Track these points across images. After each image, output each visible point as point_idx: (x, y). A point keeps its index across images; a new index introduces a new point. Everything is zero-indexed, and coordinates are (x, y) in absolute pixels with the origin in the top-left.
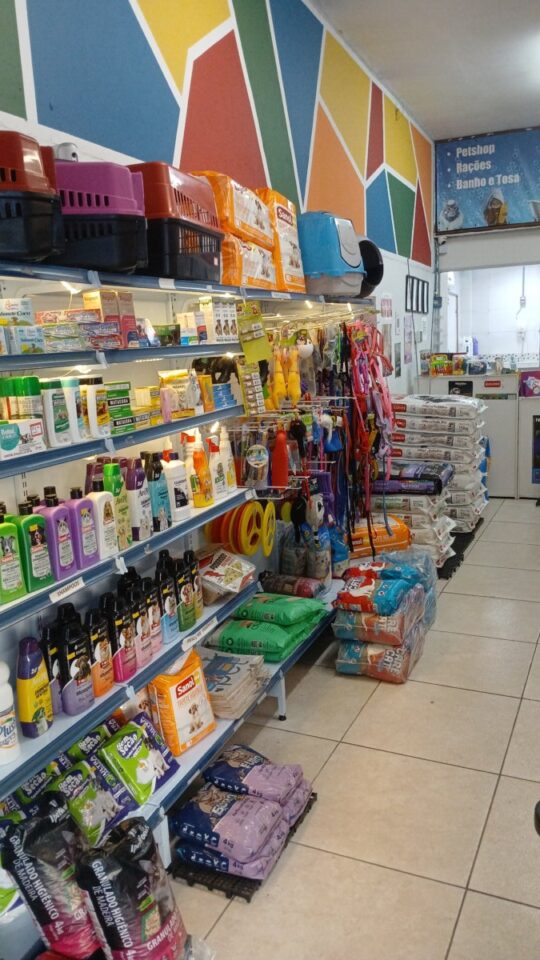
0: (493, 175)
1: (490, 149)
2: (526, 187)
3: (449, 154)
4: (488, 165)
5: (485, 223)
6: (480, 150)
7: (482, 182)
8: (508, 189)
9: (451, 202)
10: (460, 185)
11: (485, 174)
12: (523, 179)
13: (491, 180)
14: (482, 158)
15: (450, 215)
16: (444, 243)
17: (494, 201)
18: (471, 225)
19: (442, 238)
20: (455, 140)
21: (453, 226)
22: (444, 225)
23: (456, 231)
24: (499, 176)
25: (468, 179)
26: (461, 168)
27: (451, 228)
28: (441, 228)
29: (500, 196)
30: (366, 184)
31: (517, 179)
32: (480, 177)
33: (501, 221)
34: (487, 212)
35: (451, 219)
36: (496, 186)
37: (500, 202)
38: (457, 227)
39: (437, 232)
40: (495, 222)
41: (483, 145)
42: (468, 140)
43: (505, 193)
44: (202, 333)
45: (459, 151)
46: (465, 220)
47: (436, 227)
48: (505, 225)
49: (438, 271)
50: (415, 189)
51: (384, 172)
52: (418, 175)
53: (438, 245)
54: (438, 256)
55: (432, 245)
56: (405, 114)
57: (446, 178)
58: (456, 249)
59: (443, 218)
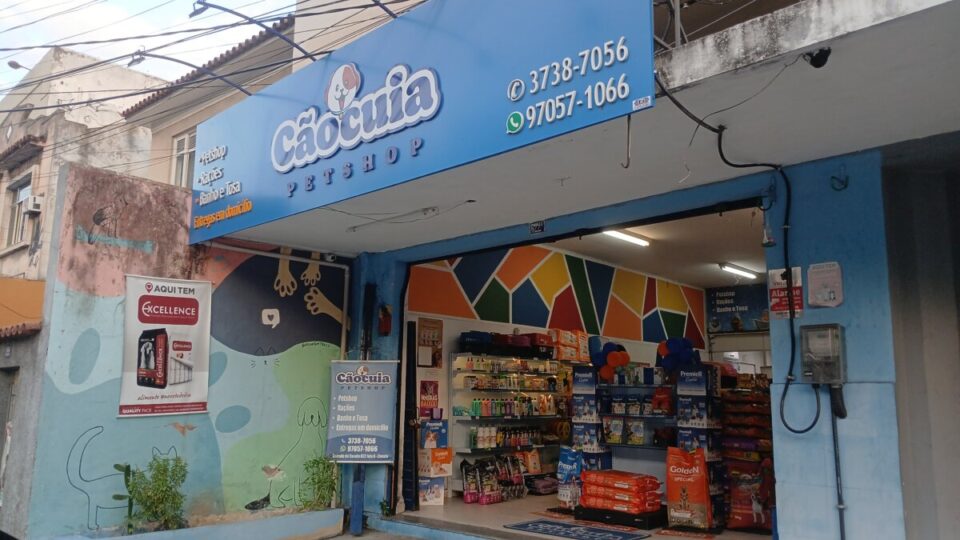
1: (733, 294)
2: (751, 313)
3: (713, 295)
4: (732, 301)
5: (732, 329)
6: (726, 294)
7: (729, 309)
8: (742, 313)
9: (715, 318)
10: (719, 310)
11: (731, 306)
12: (748, 309)
13: (734, 309)
14: (730, 298)
15: (714, 325)
16: (712, 338)
17: (735, 319)
18: (724, 329)
19: (711, 336)
20: (716, 288)
21: (716, 330)
22: (712, 329)
23: (718, 332)
24: (737, 307)
25: (722, 307)
26: (718, 302)
28: (710, 330)
29: (738, 316)
30: (642, 318)
31: (746, 308)
32: (728, 307)
33: (740, 329)
34: (732, 324)
35: (715, 327)
36: (736, 311)
37: (738, 320)
39: (708, 332)
40: (737, 329)
41: (729, 292)
42: (721, 289)
43: (740, 315)
44: (545, 370)
45: (717, 294)
46: (722, 327)
47: (708, 329)
48: (742, 331)
49: (710, 352)
50: (686, 314)
51: (657, 312)
52: (689, 307)
53: (710, 339)
54: (710, 345)
55: (705, 338)
56: (676, 283)
57: (711, 307)
58: (718, 342)
59: (711, 326)
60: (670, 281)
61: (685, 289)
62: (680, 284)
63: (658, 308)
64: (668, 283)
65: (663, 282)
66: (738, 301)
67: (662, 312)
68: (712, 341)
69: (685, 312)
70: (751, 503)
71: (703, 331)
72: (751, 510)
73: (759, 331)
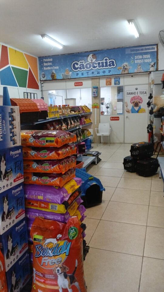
0: (52, 67)
1: (51, 60)
2: (60, 70)
3: (42, 61)
4: (51, 64)
5: (52, 79)
8: (56, 70)
9: (43, 73)
10: (45, 68)
11: (50, 66)
12: (59, 68)
14: (50, 62)
15: (43, 76)
16: (42, 83)
17: (53, 73)
18: (48, 79)
19: (42, 82)
20: (43, 57)
21: (44, 79)
22: (42, 79)
23: (45, 81)
24: (54, 67)
25: (47, 67)
26: (45, 64)
27: (44, 80)
28: (41, 80)
29: (54, 72)
31: (58, 68)
32: (49, 67)
33: (55, 78)
34: (52, 76)
36: (53, 69)
37: (54, 74)
38: (45, 80)
39: (41, 81)
40: (54, 79)
41: (49, 59)
42: (46, 57)
43: (55, 71)
45: (44, 60)
46: (47, 78)
47: (40, 79)
48: (56, 80)
49: (42, 91)
50: (28, 70)
51: (9, 67)
52: (29, 66)
53: (41, 84)
54: (42, 87)
55: (39, 84)
56: (21, 51)
57: (41, 67)
58: (46, 85)
59: (41, 77)
60: (17, 50)
61: (27, 55)
62: (23, 52)
63: (10, 65)
64: (16, 51)
65: (12, 49)
66: (54, 63)
67: (12, 67)
68: (42, 85)
69: (28, 69)
70: (56, 279)
71: (38, 80)
72: (57, 285)
73: (64, 79)
